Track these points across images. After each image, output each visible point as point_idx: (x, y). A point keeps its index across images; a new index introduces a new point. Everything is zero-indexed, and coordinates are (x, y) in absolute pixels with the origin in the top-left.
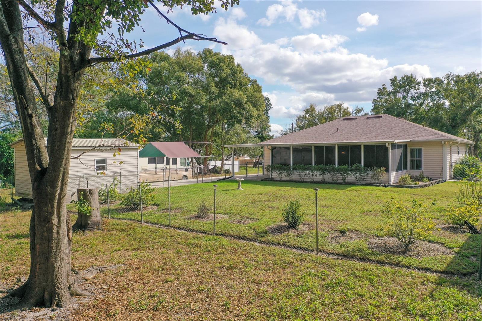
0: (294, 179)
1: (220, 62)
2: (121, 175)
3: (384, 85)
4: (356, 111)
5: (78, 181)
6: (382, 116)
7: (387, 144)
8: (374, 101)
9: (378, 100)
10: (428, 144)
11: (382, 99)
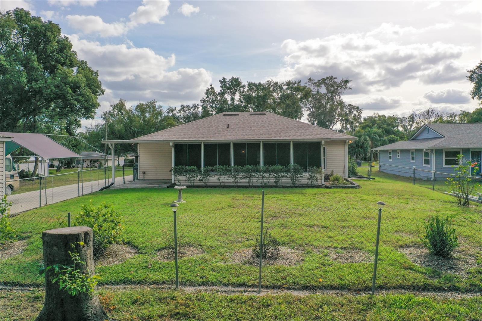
1: (46, 30)
3: (211, 85)
4: (168, 110)
6: (266, 113)
7: (323, 142)
8: (202, 100)
9: (206, 99)
10: (332, 142)
11: (210, 99)
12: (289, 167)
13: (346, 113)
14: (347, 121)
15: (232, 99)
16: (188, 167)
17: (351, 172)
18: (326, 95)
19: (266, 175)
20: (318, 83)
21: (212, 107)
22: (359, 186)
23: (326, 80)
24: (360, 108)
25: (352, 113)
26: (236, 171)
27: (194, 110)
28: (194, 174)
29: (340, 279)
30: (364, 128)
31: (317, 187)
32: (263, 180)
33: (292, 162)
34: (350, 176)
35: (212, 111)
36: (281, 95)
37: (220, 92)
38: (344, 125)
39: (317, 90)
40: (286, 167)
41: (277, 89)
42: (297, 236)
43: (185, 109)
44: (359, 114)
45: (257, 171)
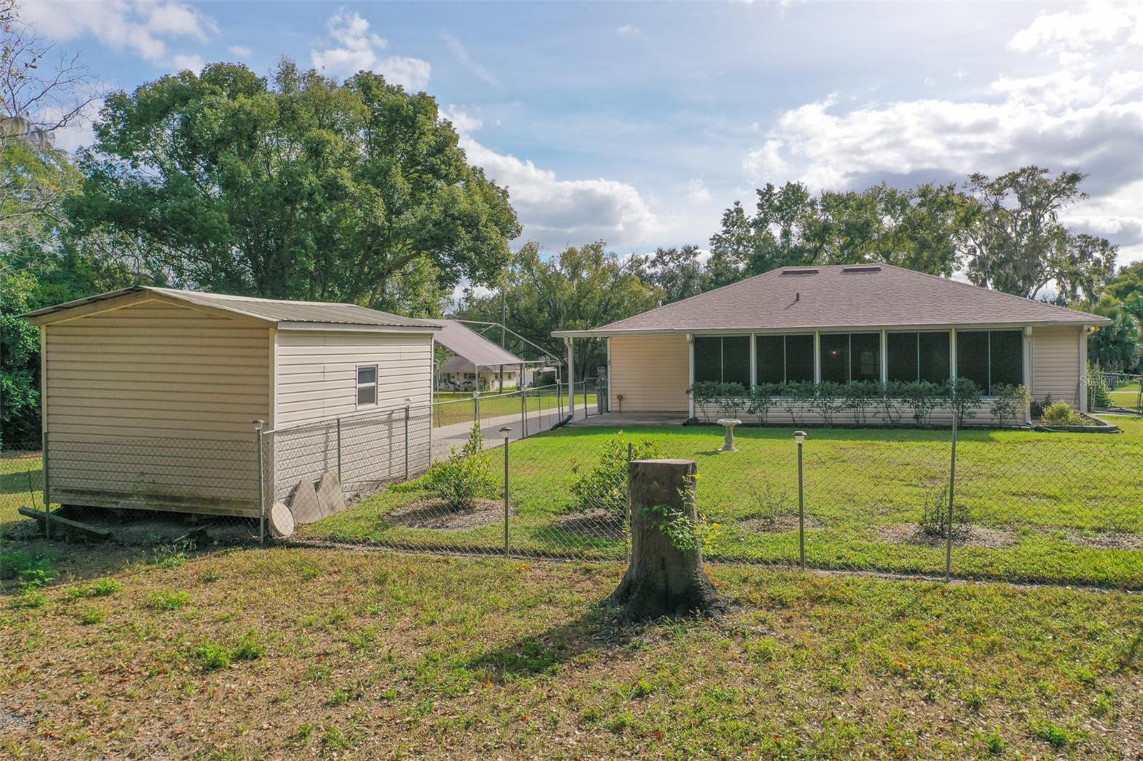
0: (770, 420)
2: (407, 418)
3: (737, 203)
4: (630, 263)
5: (322, 438)
6: (882, 268)
7: (1029, 331)
8: (714, 239)
9: (724, 236)
10: (1048, 331)
11: (733, 235)
12: (947, 386)
13: (1072, 256)
14: (1075, 277)
15: (786, 234)
16: (724, 385)
17: (1093, 400)
18: (1018, 215)
19: (896, 403)
20: (996, 186)
21: (736, 253)
22: (1116, 428)
23: (1019, 175)
24: (1112, 243)
25: (1090, 255)
26: (827, 394)
27: (686, 259)
28: (737, 400)
29: (1095, 569)
30: (1120, 294)
31: (1015, 429)
32: (888, 413)
33: (954, 375)
34: (1092, 408)
35: (736, 262)
36: (903, 221)
37: (757, 217)
38: (1069, 288)
39: (993, 200)
40: (940, 384)
41: (893, 207)
42: (996, 508)
43: (667, 258)
44: (1110, 260)
45: (875, 393)
